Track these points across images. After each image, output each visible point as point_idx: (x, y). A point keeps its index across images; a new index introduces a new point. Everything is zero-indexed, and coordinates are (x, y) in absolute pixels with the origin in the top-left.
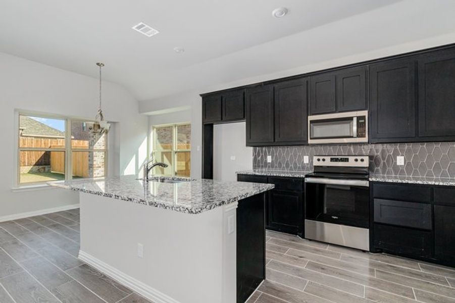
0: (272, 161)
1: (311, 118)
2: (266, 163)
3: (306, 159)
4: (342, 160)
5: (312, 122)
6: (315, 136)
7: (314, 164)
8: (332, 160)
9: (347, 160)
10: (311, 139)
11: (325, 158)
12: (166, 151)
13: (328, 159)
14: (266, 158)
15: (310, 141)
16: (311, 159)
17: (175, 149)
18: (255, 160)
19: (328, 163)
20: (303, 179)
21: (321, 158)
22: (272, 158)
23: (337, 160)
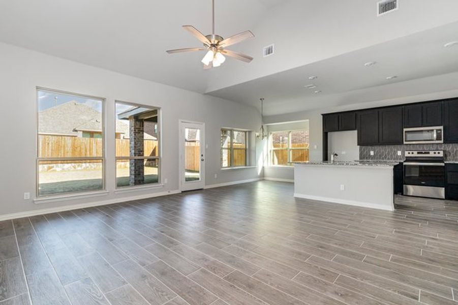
0: (374, 154)
1: (405, 130)
2: (370, 155)
3: (399, 153)
4: (425, 153)
5: (406, 132)
6: (408, 139)
7: (406, 156)
8: (418, 153)
9: (428, 153)
10: (406, 141)
11: (414, 152)
12: (276, 149)
13: (415, 152)
14: (370, 152)
15: (405, 143)
16: (403, 153)
17: (290, 148)
18: (361, 154)
19: (415, 154)
20: (402, 163)
21: (411, 152)
22: (374, 152)
23: (421, 153)
